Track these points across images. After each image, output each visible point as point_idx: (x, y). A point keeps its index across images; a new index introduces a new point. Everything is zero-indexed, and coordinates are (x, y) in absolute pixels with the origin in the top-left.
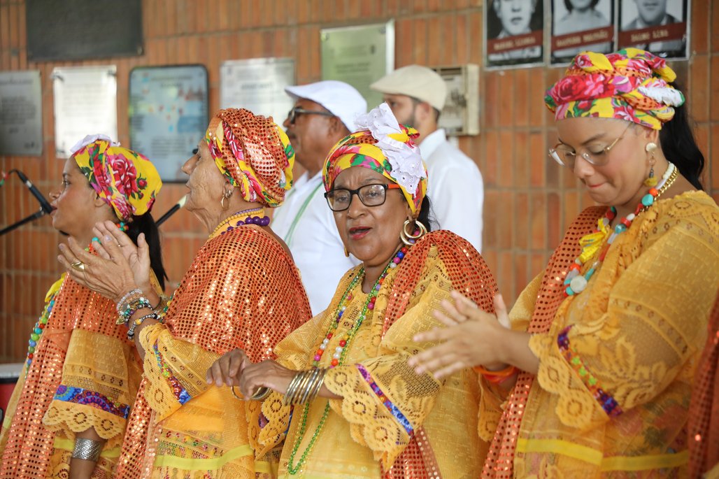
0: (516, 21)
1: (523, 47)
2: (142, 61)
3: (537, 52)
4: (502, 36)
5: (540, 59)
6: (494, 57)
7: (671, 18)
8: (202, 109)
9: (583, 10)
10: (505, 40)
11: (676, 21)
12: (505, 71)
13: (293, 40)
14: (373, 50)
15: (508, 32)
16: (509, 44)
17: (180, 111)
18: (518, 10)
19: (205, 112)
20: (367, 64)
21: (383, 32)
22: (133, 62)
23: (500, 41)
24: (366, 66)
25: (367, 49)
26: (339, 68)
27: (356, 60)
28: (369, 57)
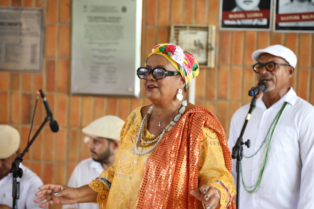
1: (253, 18)
3: (265, 22)
4: (235, 10)
5: (267, 26)
6: (227, 22)
10: (237, 13)
14: (124, 9)
15: (240, 8)
16: (242, 16)
23: (234, 13)
24: (118, 19)
25: (120, 9)
26: (91, 19)
27: (107, 15)
28: (120, 14)
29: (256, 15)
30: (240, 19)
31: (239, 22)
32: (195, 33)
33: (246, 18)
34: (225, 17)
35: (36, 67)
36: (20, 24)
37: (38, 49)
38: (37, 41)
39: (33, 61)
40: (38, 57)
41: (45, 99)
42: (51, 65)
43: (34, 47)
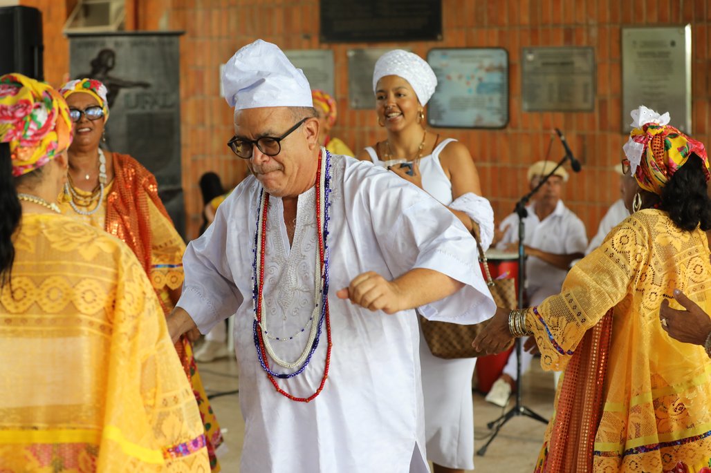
2: (440, 44)
8: (502, 78)
14: (673, 44)
17: (480, 79)
19: (505, 80)
21: (684, 34)
22: (431, 44)
24: (666, 54)
25: (668, 43)
26: (641, 55)
27: (657, 50)
28: (669, 48)
35: (587, 106)
36: (572, 63)
37: (590, 88)
38: (589, 79)
39: (585, 100)
40: (590, 97)
41: (563, 138)
42: (603, 104)
43: (586, 86)
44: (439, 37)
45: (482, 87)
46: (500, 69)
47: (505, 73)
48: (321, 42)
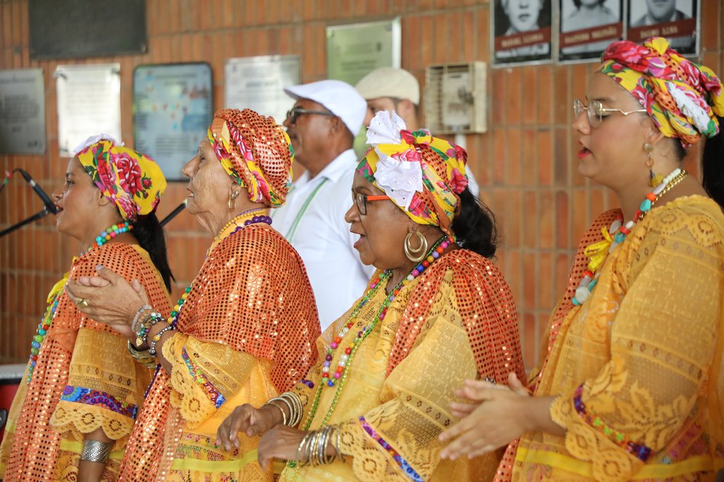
0: (524, 18)
1: (531, 44)
2: (146, 59)
3: (545, 49)
4: (509, 33)
5: (548, 56)
6: (501, 54)
7: (681, 15)
8: (206, 107)
9: (591, 7)
10: (513, 37)
11: (685, 18)
12: (512, 68)
13: (299, 37)
14: (379, 47)
15: (515, 29)
16: (517, 41)
17: (185, 110)
18: (526, 7)
19: (210, 110)
20: (373, 62)
21: (390, 29)
22: (137, 60)
23: (507, 38)
24: (372, 64)
25: (374, 47)
26: (345, 66)
27: (362, 57)
28: (375, 54)
29: (535, 38)
30: (516, 47)
31: (514, 53)
32: (458, 77)
33: (523, 45)
34: (498, 47)
36: (276, 83)
44: (144, 49)
45: (187, 119)
46: (203, 93)
47: (210, 99)
48: (32, 57)
